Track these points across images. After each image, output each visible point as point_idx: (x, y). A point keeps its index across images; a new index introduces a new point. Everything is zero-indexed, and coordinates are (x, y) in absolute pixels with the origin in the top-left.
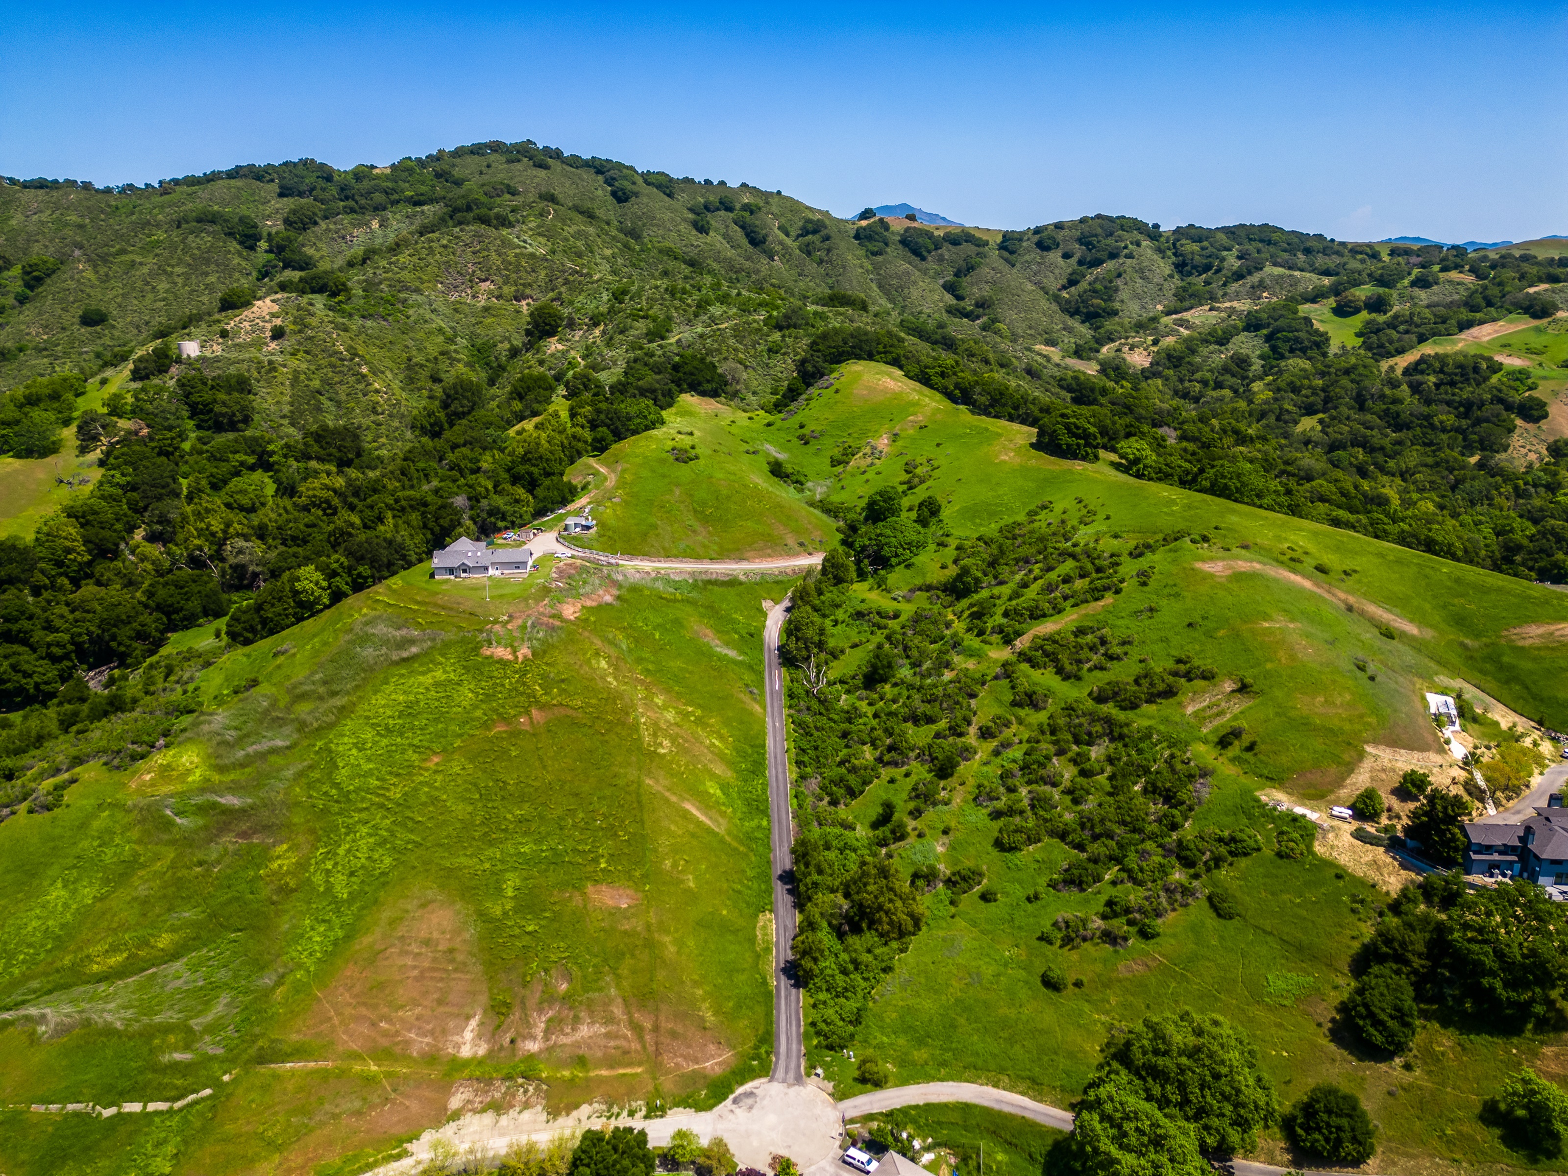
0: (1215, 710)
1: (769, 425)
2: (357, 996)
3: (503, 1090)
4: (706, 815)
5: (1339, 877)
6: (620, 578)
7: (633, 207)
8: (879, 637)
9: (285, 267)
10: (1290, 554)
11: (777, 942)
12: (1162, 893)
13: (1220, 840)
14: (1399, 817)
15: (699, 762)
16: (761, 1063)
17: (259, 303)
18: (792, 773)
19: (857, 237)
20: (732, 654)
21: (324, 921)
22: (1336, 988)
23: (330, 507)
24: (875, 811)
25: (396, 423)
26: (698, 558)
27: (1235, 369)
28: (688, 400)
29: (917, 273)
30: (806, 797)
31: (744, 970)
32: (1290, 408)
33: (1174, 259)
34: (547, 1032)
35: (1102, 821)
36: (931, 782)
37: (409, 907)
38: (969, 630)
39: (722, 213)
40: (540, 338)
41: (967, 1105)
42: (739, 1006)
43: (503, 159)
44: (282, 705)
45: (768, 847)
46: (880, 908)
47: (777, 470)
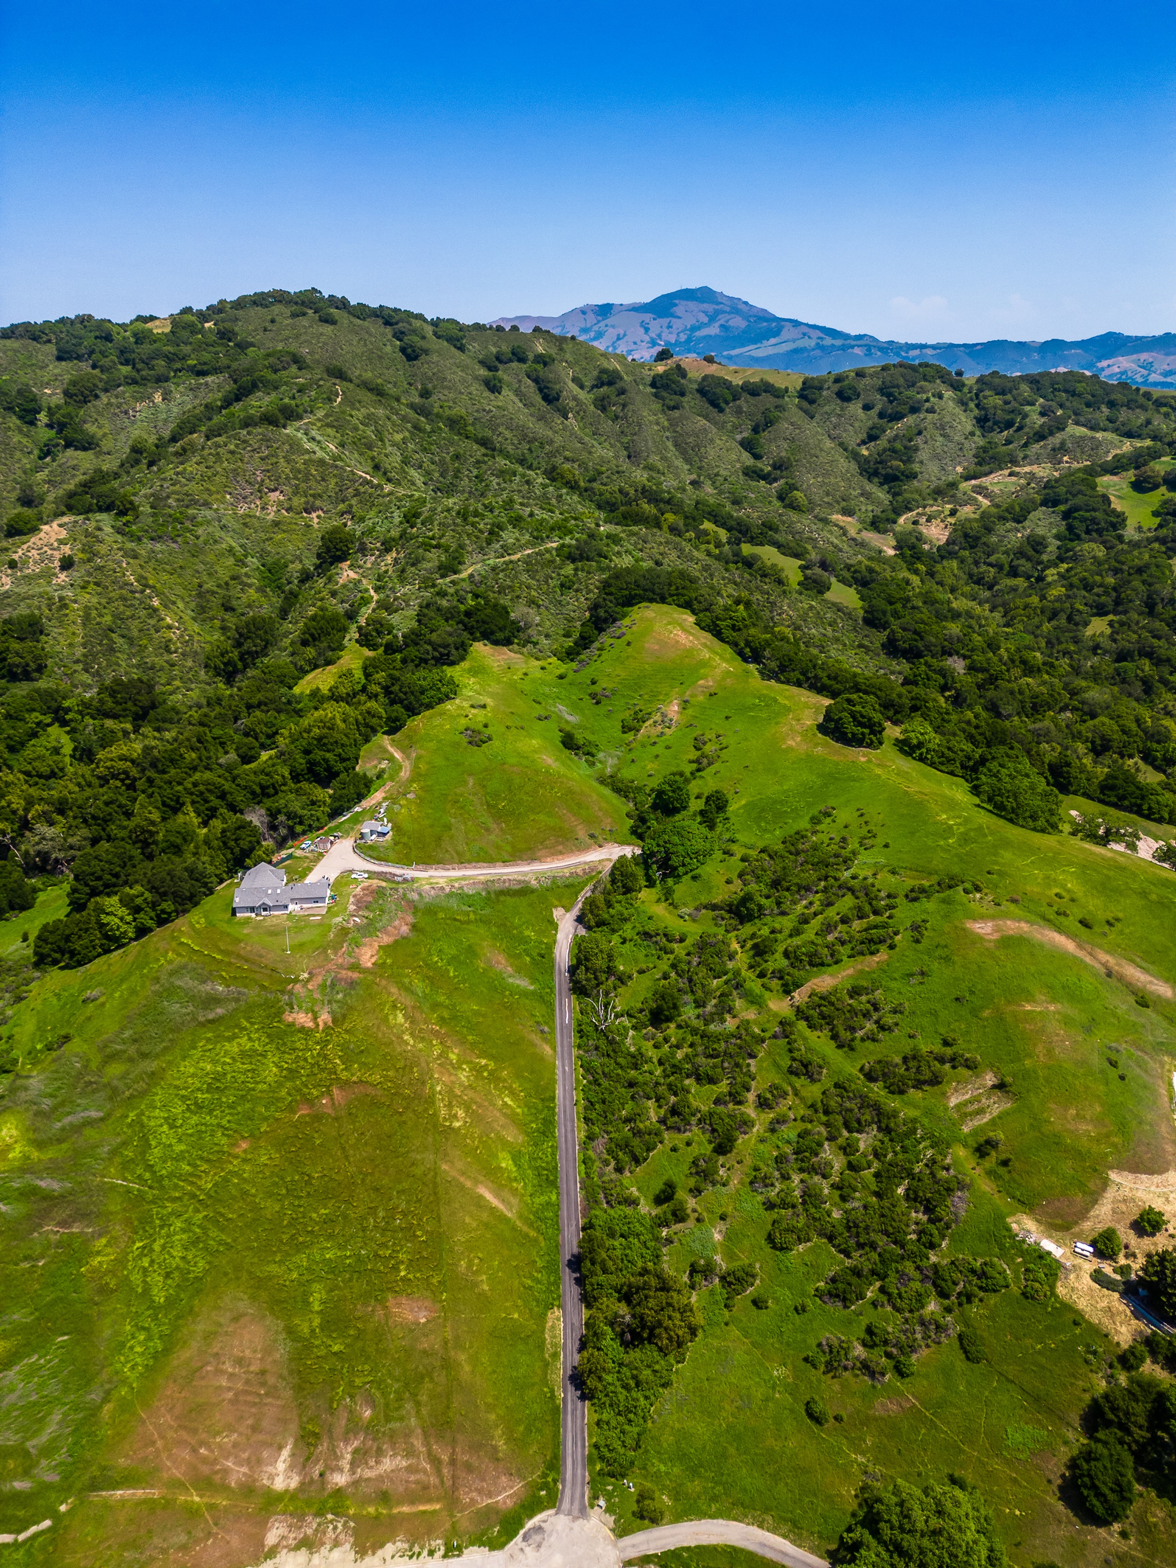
0: (976, 1106)
1: (561, 677)
2: (177, 1418)
3: (315, 1526)
4: (497, 1196)
5: (1076, 1323)
6: (415, 897)
7: (423, 366)
8: (664, 966)
9: (68, 445)
10: (1058, 904)
11: (565, 1344)
12: (918, 1328)
13: (973, 1271)
14: (1134, 1256)
15: (493, 1130)
16: (548, 1494)
17: (45, 528)
18: (581, 1134)
19: (653, 385)
20: (524, 984)
21: (143, 1328)
22: (1066, 1443)
23: (128, 777)
24: (657, 1186)
25: (190, 663)
26: (490, 861)
27: (1031, 553)
28: (481, 649)
29: (714, 430)
30: (593, 1162)
31: (533, 1384)
32: (1081, 608)
33: (976, 412)
34: (353, 1464)
35: (867, 1228)
36: (710, 1159)
37: (222, 1320)
38: (751, 967)
39: (515, 365)
40: (332, 564)
41: (734, 1549)
42: (528, 1430)
43: (287, 312)
44: (93, 1065)
45: (559, 1230)
46: (660, 1324)
47: (569, 743)
